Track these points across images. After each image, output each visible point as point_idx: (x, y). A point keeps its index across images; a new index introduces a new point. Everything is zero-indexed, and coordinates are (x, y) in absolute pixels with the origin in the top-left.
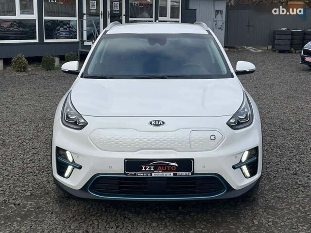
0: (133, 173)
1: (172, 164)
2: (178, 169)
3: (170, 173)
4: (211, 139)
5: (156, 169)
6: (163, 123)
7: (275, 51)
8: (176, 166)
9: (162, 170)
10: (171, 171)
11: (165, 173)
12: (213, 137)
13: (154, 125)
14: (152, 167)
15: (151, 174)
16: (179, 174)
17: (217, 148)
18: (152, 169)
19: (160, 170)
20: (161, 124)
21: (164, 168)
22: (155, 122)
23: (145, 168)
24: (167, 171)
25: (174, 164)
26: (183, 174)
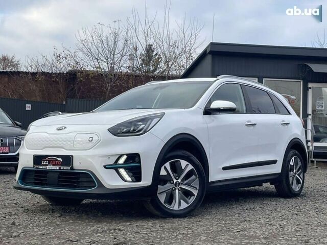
0: (37, 167)
2: (62, 164)
3: (57, 167)
4: (89, 141)
5: (49, 163)
6: (65, 128)
8: (61, 161)
10: (57, 165)
11: (54, 167)
12: (90, 139)
13: (58, 129)
14: (47, 162)
15: (46, 167)
16: (62, 168)
17: (93, 148)
19: (51, 164)
21: (54, 163)
22: (60, 128)
23: (44, 162)
24: (55, 165)
25: (60, 159)
26: (65, 168)
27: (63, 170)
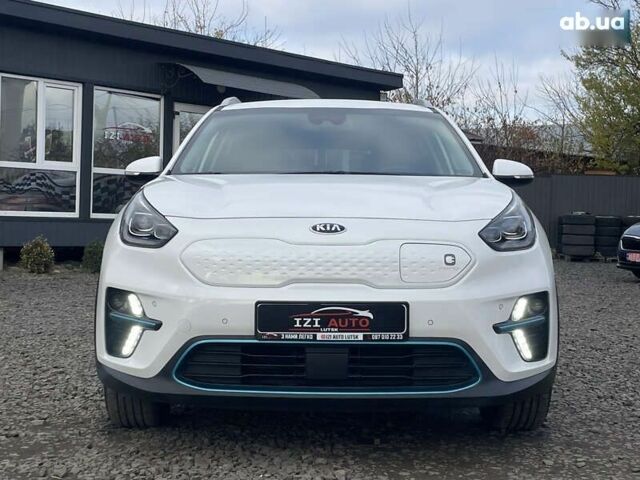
0: (275, 334)
1: (362, 313)
2: (374, 326)
3: (356, 334)
4: (447, 264)
5: (324, 324)
6: (342, 228)
7: (562, 258)
8: (369, 318)
9: (339, 328)
10: (357, 329)
11: (344, 334)
12: (449, 260)
13: (321, 231)
14: (317, 320)
15: (315, 336)
16: (375, 336)
17: (461, 282)
18: (317, 325)
19: (335, 327)
20: (336, 231)
21: (343, 323)
22: (325, 227)
23: (302, 323)
24: (349, 329)
25: (366, 313)
26: (385, 336)
27: (380, 340)
